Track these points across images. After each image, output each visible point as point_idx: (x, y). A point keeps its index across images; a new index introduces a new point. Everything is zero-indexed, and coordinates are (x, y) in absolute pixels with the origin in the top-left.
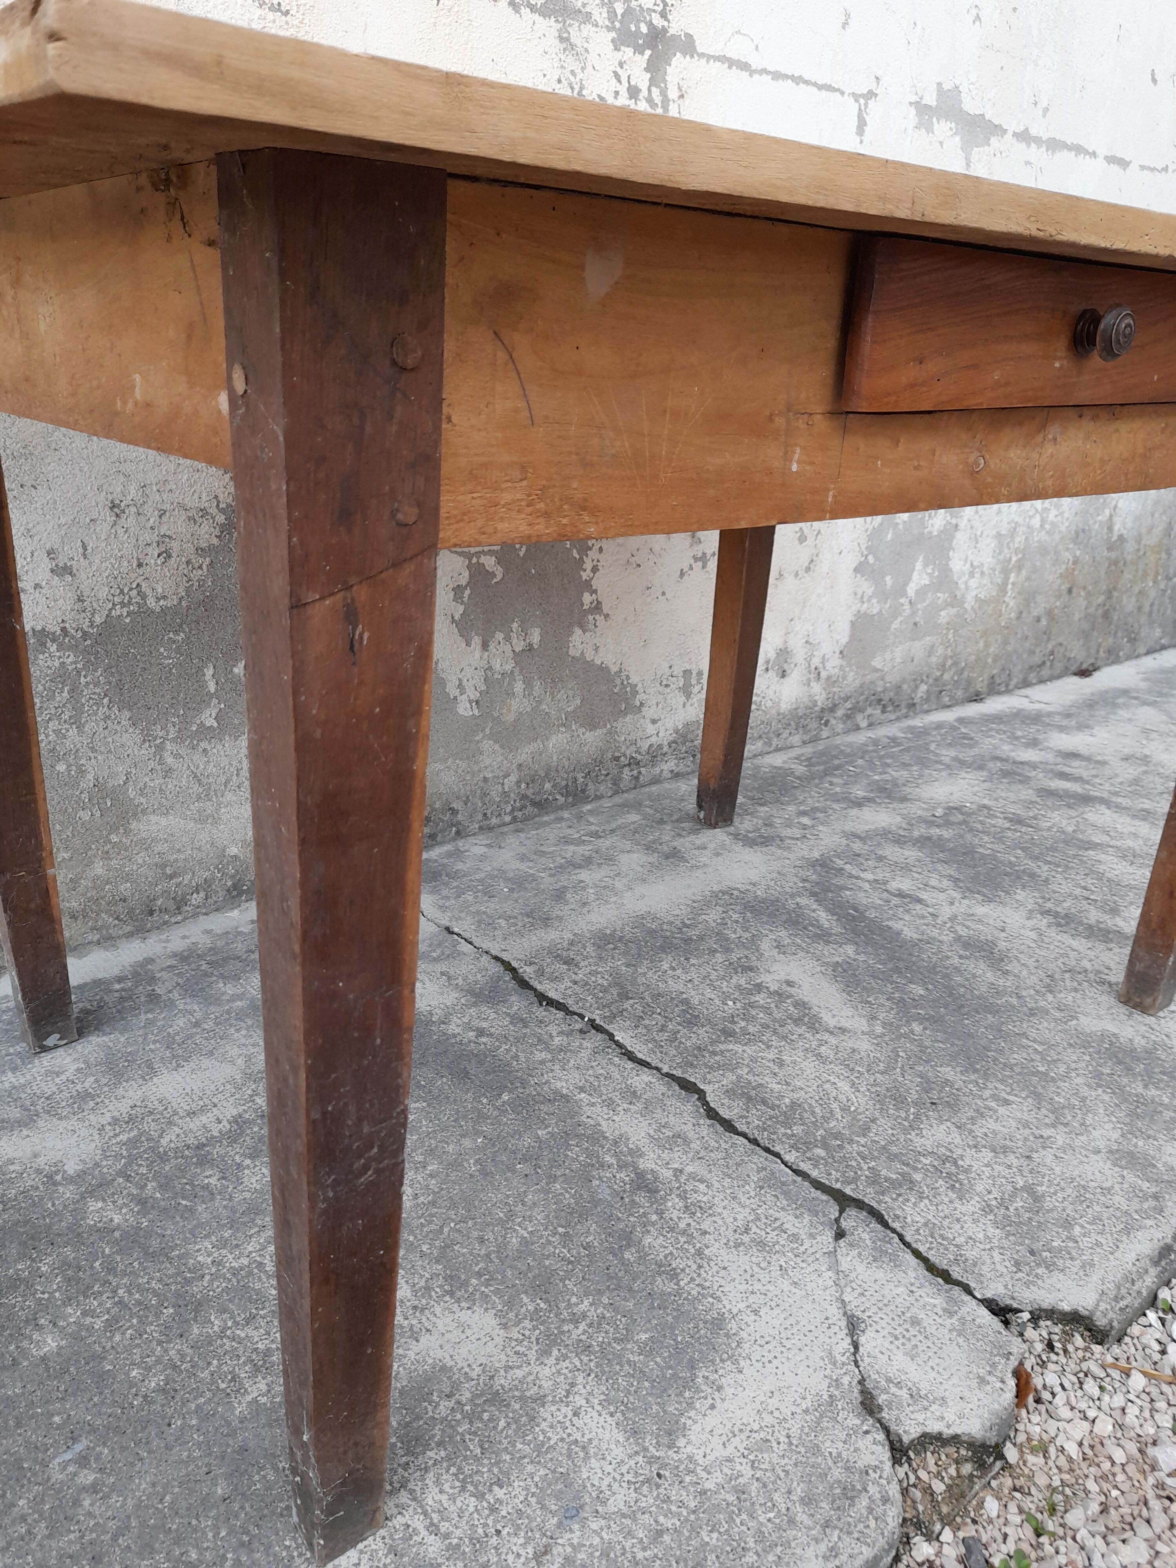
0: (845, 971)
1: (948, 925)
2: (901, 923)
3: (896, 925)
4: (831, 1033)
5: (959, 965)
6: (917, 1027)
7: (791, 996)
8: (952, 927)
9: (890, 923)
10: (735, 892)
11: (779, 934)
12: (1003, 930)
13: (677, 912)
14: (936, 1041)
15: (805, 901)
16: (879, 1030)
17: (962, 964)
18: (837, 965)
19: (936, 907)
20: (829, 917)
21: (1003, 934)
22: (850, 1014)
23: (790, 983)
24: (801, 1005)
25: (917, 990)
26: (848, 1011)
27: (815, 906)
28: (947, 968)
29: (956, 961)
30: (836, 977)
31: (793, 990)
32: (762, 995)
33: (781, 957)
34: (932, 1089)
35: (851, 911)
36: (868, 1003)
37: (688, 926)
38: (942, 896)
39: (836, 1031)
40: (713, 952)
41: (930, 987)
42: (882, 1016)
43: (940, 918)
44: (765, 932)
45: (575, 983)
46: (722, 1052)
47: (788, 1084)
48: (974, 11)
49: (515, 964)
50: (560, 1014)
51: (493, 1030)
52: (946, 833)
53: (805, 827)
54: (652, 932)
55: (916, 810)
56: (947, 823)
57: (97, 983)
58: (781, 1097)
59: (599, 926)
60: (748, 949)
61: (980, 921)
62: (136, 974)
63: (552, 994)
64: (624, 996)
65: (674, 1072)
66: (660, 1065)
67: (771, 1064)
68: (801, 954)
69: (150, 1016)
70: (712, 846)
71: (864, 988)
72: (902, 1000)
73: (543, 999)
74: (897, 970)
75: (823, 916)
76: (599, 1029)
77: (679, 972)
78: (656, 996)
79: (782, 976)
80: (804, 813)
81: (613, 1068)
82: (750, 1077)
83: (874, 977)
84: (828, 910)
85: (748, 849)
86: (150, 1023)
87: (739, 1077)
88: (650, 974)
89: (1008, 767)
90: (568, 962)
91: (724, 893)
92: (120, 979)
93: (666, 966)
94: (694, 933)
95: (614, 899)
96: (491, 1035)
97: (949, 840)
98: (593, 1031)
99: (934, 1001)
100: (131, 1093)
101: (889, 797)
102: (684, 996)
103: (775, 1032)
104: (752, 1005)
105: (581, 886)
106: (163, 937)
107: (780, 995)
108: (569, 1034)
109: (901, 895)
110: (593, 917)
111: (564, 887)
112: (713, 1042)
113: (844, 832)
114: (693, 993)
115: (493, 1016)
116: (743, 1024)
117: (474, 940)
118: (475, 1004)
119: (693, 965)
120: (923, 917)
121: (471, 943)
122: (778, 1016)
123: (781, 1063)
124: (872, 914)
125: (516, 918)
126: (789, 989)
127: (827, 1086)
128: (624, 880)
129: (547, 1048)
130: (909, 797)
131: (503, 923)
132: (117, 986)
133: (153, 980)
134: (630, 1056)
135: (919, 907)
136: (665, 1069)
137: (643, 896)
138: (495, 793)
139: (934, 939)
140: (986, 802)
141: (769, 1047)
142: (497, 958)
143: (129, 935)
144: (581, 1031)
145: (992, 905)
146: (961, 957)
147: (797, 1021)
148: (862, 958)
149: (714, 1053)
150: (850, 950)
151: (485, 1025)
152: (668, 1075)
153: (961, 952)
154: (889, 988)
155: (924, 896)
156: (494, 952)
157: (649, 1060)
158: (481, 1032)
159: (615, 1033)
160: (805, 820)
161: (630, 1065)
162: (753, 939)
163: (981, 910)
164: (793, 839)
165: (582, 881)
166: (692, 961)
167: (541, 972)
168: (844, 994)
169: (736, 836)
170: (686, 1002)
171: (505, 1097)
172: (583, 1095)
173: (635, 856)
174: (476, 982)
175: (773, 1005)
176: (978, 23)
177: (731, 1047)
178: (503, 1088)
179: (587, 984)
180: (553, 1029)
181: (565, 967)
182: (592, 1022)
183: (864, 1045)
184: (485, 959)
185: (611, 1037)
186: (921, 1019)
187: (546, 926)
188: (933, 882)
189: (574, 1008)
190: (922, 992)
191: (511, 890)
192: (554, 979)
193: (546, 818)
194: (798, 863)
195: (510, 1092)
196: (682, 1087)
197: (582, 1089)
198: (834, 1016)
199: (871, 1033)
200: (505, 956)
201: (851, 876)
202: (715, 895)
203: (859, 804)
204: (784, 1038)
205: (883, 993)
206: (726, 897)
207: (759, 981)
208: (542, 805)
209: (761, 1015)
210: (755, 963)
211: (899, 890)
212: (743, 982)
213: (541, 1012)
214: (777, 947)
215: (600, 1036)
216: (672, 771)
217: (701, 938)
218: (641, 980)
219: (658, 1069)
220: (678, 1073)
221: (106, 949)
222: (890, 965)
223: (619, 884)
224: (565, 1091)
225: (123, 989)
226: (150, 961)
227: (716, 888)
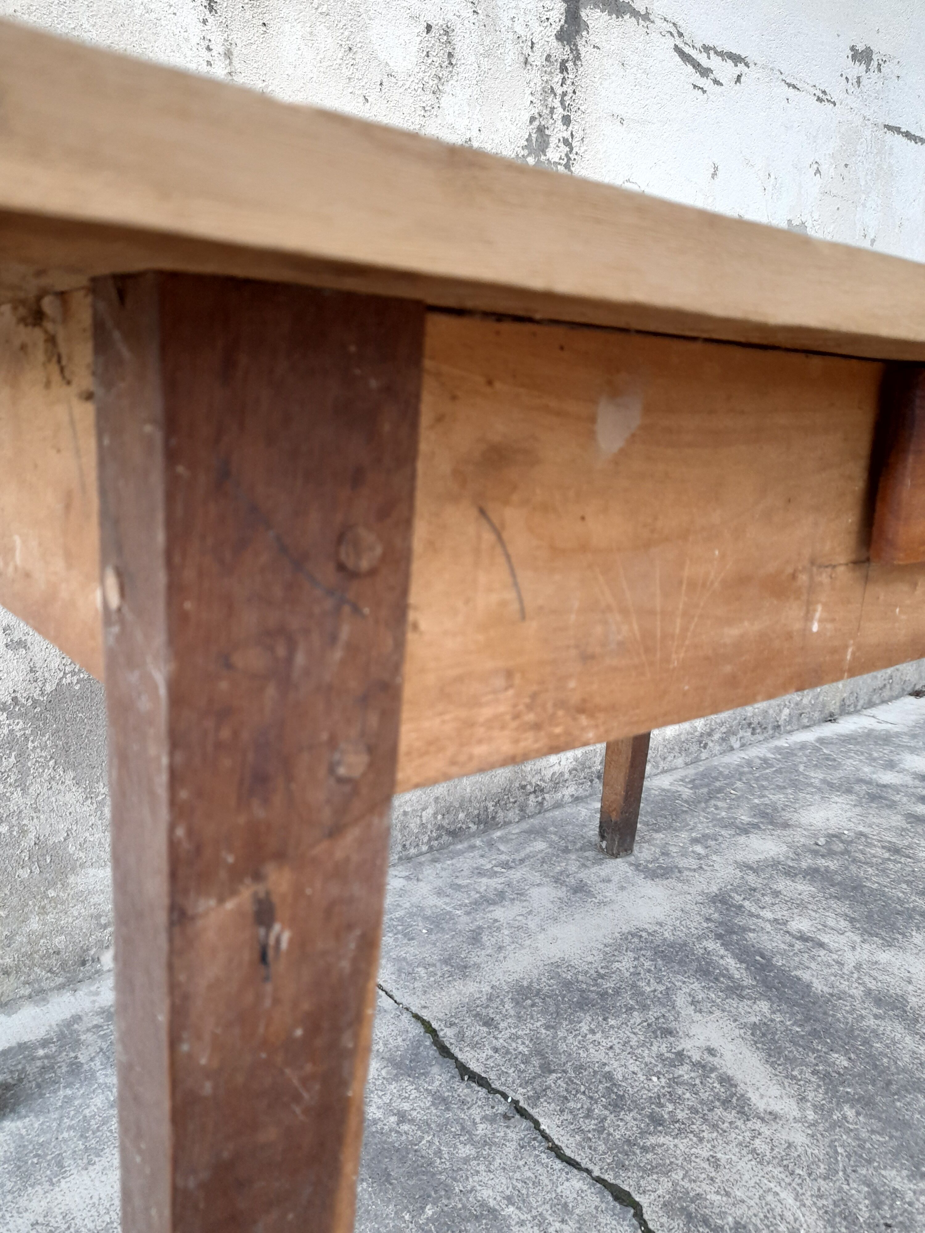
0: (764, 1035)
1: (855, 975)
2: (809, 972)
3: (805, 976)
4: (763, 1119)
5: (875, 1027)
6: (850, 1113)
7: (713, 1069)
8: (859, 978)
9: (798, 973)
10: (644, 934)
11: (692, 986)
12: (910, 982)
13: (590, 959)
14: (873, 1132)
15: (712, 945)
16: (811, 1116)
17: (878, 1025)
18: (754, 1027)
19: (839, 953)
20: (738, 966)
21: (911, 988)
22: (778, 1093)
23: (711, 1051)
24: (726, 1080)
25: (841, 1061)
26: (775, 1090)
27: (722, 952)
28: (865, 1031)
29: (871, 1022)
30: (756, 1043)
31: (715, 1061)
32: (686, 1067)
33: (697, 1017)
34: (882, 1203)
35: (758, 958)
36: (794, 1077)
37: (602, 977)
38: (842, 939)
39: (767, 1117)
40: (630, 1010)
41: (853, 1056)
42: (811, 1096)
43: (846, 967)
44: (679, 984)
45: (496, 1050)
46: (654, 1147)
47: (727, 1194)
48: (815, 166)
49: (435, 1025)
50: (483, 1092)
51: (414, 1114)
52: (832, 864)
53: (699, 857)
54: (567, 984)
55: (800, 838)
56: (830, 854)
57: (22, 1047)
58: (722, 1215)
59: (516, 976)
60: (664, 1006)
61: (885, 971)
62: (61, 1036)
63: (474, 1066)
64: (546, 1069)
65: (606, 1177)
66: (590, 1167)
67: (706, 1165)
68: (718, 1013)
69: (69, 1092)
70: (615, 879)
71: (787, 1058)
72: (827, 1075)
73: (464, 1071)
74: (814, 1033)
75: (731, 963)
76: (523, 1113)
77: (599, 1036)
78: (579, 1068)
79: (702, 1042)
80: (695, 841)
81: (540, 1170)
82: (686, 1184)
83: (795, 1044)
84: (735, 956)
85: (649, 882)
86: (68, 1100)
87: (675, 1184)
88: (570, 1039)
89: (874, 790)
90: (489, 1023)
91: (633, 935)
92: (45, 1043)
93: (585, 1029)
94: (608, 985)
95: (528, 942)
96: (412, 1121)
97: (836, 872)
98: (518, 1116)
99: (860, 1075)
100: (34, 1205)
101: (772, 823)
102: (607, 1069)
103: (705, 1120)
104: (675, 1081)
105: (495, 926)
106: (93, 988)
107: (704, 1067)
108: (491, 1120)
109: (803, 938)
110: (509, 965)
111: (480, 927)
112: (643, 1133)
113: (736, 862)
114: (616, 1064)
115: (414, 1094)
116: (670, 1107)
117: (395, 993)
118: (396, 1078)
119: (612, 1027)
120: (829, 966)
121: (391, 997)
122: (704, 1096)
123: (715, 1163)
124: (778, 961)
125: (434, 965)
126: (711, 1059)
127: (770, 1198)
128: (537, 919)
129: (471, 1141)
130: (790, 823)
131: (421, 971)
132: (41, 1052)
133: (77, 1044)
134: (557, 1151)
135: (822, 952)
136: (596, 1173)
137: (555, 939)
138: (414, 826)
139: (845, 993)
140: (861, 828)
141: (701, 1140)
142: (417, 1017)
143: (61, 987)
144: (506, 1117)
145: (893, 951)
146: (876, 1017)
147: (726, 1103)
148: (778, 1017)
149: (645, 1149)
150: (764, 1006)
151: (406, 1106)
152: (599, 1180)
153: (875, 1010)
154: (812, 1058)
155: (825, 939)
156: (414, 1009)
157: (578, 1159)
158: (402, 1117)
159: (541, 1120)
160: (699, 849)
161: (558, 1165)
162: (668, 992)
163: (884, 957)
164: (690, 869)
165: (496, 921)
166: (612, 1022)
167: (461, 1036)
168: (767, 1066)
169: (637, 866)
170: (609, 1076)
171: (429, 1211)
172: (511, 1209)
173: (544, 890)
174: (397, 1048)
175: (698, 1081)
176: (818, 175)
177: (661, 1140)
178: (425, 1198)
179: (508, 1052)
180: (476, 1113)
181: (485, 1029)
182: (515, 1102)
183: (800, 1138)
184: (406, 1017)
185: (537, 1124)
186: (852, 1101)
187: (465, 976)
188: (831, 922)
189: (496, 1085)
190: (846, 1063)
191: (430, 931)
192: (475, 1046)
193: (459, 847)
194: (699, 899)
195: (434, 1204)
196: (616, 1198)
197: (509, 1200)
198: (762, 1096)
199: (803, 1120)
200: (425, 1015)
201: (751, 915)
202: (625, 937)
203: (744, 830)
204: (715, 1127)
205: (807, 1066)
206: (636, 940)
207: (679, 1048)
208: (455, 834)
209: (688, 1095)
210: (673, 1025)
211: (800, 932)
212: (663, 1049)
213: (463, 1089)
214: (692, 1003)
215: (525, 1123)
216: (572, 796)
217: (617, 992)
218: (563, 1047)
219: (588, 1171)
220: (609, 1177)
221: (36, 1003)
222: (808, 1028)
223: (532, 925)
224: (492, 1203)
225: (46, 1057)
226: (77, 1019)
227: (625, 929)
